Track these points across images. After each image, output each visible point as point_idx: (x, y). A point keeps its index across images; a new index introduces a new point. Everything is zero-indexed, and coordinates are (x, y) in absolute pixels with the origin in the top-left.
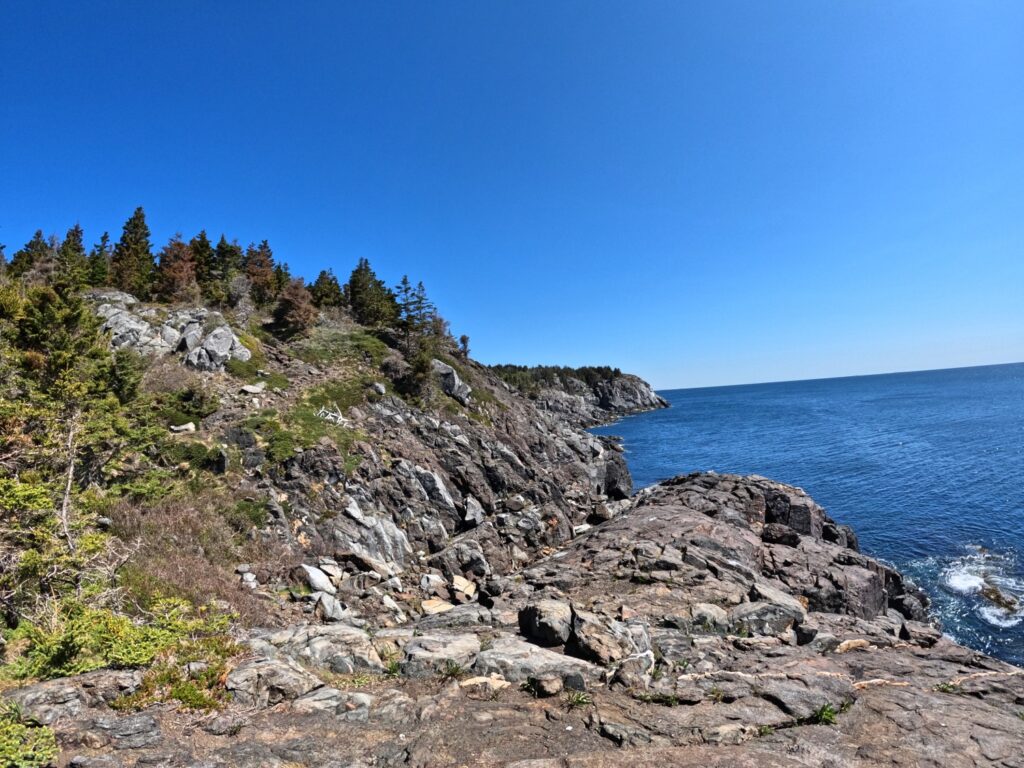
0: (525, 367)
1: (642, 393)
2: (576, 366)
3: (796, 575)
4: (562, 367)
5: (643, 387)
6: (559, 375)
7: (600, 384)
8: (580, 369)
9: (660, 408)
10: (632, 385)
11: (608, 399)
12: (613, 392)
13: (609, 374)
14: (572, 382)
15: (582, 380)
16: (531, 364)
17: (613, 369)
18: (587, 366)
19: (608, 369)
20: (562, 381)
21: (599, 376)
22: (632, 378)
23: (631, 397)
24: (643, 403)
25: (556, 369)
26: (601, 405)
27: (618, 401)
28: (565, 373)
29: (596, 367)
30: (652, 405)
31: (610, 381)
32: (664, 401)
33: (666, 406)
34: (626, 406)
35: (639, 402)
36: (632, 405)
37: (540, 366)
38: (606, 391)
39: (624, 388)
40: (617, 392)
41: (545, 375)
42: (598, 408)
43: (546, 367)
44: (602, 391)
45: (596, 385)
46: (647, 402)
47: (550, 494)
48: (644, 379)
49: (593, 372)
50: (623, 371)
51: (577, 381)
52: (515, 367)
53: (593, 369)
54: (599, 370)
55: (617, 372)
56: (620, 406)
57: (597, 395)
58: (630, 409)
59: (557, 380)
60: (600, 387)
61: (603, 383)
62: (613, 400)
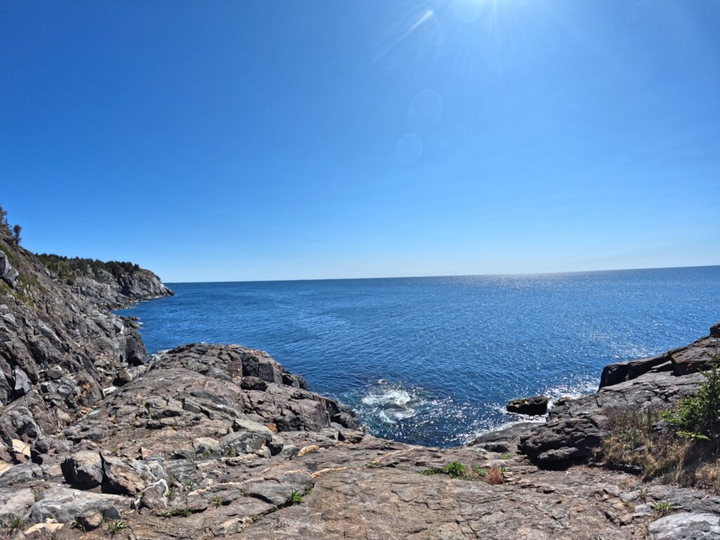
0: (66, 257)
1: (154, 284)
2: (105, 260)
3: (267, 409)
4: (94, 260)
5: (155, 279)
6: (91, 267)
7: (123, 275)
8: (108, 263)
9: (167, 296)
10: (147, 278)
11: (129, 288)
12: (133, 282)
13: (131, 269)
14: (102, 273)
15: (109, 271)
16: (71, 255)
17: (133, 265)
18: (114, 261)
19: (130, 264)
20: (94, 271)
21: (123, 269)
22: (148, 273)
23: (146, 287)
24: (155, 292)
25: (90, 261)
26: (122, 293)
27: (136, 290)
28: (96, 265)
29: (121, 262)
30: (161, 293)
31: (131, 274)
32: (170, 291)
33: (172, 294)
34: (142, 294)
35: (152, 291)
36: (146, 293)
37: (77, 258)
38: (127, 281)
39: (141, 280)
40: (136, 283)
41: (80, 265)
42: (121, 295)
43: (82, 259)
44: (124, 281)
45: (120, 276)
46: (158, 291)
47: (82, 364)
48: (156, 274)
49: (118, 266)
50: (141, 267)
51: (105, 272)
52: (57, 257)
53: (118, 263)
54: (123, 265)
55: (136, 267)
56: (137, 294)
57: (120, 284)
58: (145, 296)
59: (90, 270)
60: (123, 278)
61: (124, 275)
62: (133, 289)
